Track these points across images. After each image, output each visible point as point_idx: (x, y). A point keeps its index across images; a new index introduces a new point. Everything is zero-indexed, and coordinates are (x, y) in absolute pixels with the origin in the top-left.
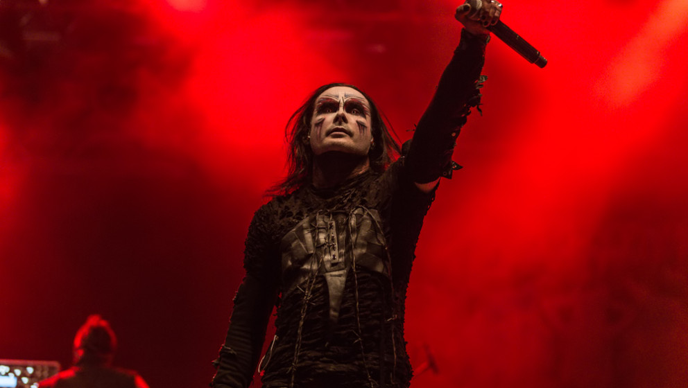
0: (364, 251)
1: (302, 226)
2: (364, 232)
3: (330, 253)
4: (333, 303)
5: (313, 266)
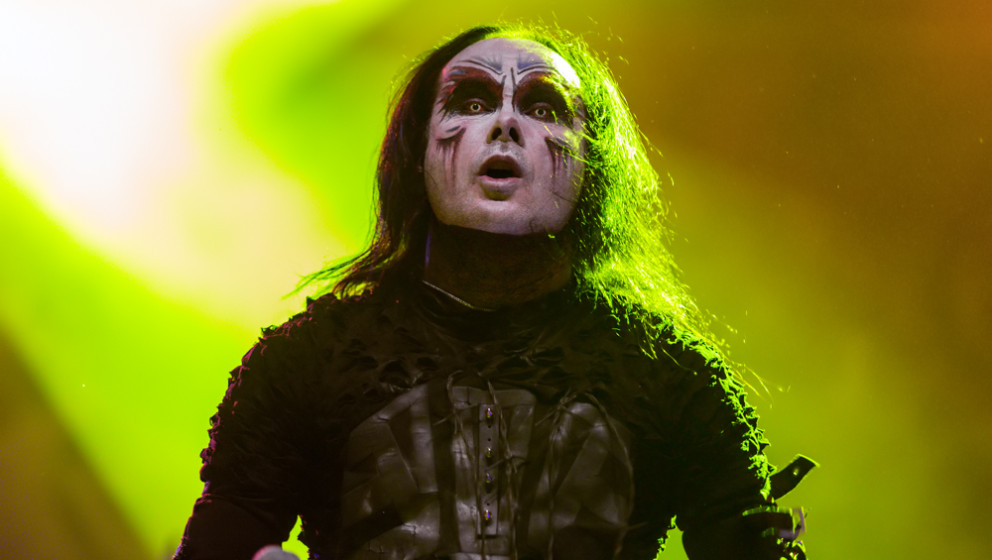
1: (408, 410)
5: (428, 528)
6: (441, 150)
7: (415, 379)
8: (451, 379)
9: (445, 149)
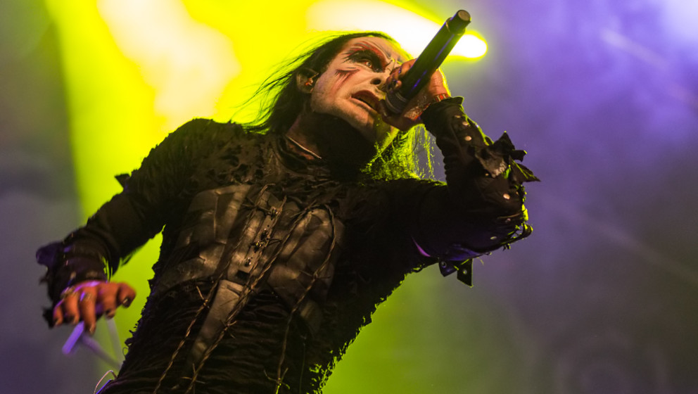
0: (294, 275)
1: (232, 194)
2: (310, 247)
3: (248, 253)
4: (206, 330)
5: (212, 262)
6: (339, 75)
7: (248, 180)
8: (266, 187)
9: (341, 75)
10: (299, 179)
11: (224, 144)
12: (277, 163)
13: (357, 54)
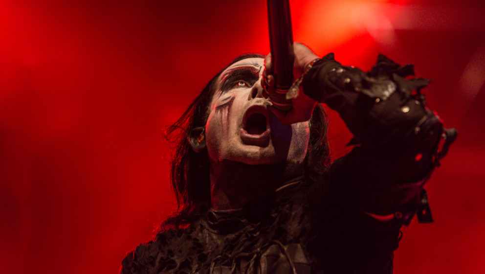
8: (213, 264)
9: (221, 111)
10: (238, 237)
11: (155, 258)
12: (215, 237)
13: (227, 81)
